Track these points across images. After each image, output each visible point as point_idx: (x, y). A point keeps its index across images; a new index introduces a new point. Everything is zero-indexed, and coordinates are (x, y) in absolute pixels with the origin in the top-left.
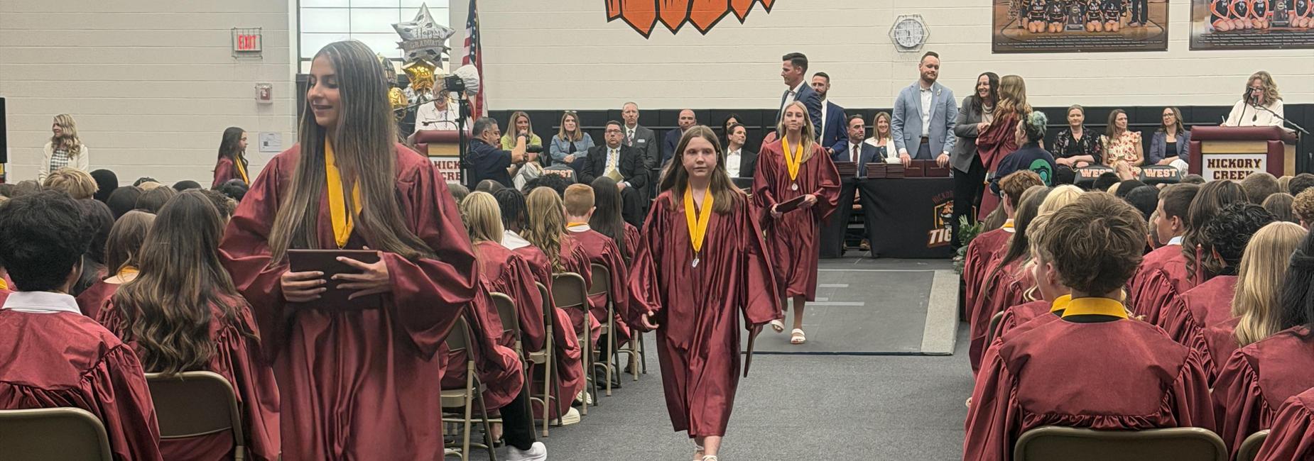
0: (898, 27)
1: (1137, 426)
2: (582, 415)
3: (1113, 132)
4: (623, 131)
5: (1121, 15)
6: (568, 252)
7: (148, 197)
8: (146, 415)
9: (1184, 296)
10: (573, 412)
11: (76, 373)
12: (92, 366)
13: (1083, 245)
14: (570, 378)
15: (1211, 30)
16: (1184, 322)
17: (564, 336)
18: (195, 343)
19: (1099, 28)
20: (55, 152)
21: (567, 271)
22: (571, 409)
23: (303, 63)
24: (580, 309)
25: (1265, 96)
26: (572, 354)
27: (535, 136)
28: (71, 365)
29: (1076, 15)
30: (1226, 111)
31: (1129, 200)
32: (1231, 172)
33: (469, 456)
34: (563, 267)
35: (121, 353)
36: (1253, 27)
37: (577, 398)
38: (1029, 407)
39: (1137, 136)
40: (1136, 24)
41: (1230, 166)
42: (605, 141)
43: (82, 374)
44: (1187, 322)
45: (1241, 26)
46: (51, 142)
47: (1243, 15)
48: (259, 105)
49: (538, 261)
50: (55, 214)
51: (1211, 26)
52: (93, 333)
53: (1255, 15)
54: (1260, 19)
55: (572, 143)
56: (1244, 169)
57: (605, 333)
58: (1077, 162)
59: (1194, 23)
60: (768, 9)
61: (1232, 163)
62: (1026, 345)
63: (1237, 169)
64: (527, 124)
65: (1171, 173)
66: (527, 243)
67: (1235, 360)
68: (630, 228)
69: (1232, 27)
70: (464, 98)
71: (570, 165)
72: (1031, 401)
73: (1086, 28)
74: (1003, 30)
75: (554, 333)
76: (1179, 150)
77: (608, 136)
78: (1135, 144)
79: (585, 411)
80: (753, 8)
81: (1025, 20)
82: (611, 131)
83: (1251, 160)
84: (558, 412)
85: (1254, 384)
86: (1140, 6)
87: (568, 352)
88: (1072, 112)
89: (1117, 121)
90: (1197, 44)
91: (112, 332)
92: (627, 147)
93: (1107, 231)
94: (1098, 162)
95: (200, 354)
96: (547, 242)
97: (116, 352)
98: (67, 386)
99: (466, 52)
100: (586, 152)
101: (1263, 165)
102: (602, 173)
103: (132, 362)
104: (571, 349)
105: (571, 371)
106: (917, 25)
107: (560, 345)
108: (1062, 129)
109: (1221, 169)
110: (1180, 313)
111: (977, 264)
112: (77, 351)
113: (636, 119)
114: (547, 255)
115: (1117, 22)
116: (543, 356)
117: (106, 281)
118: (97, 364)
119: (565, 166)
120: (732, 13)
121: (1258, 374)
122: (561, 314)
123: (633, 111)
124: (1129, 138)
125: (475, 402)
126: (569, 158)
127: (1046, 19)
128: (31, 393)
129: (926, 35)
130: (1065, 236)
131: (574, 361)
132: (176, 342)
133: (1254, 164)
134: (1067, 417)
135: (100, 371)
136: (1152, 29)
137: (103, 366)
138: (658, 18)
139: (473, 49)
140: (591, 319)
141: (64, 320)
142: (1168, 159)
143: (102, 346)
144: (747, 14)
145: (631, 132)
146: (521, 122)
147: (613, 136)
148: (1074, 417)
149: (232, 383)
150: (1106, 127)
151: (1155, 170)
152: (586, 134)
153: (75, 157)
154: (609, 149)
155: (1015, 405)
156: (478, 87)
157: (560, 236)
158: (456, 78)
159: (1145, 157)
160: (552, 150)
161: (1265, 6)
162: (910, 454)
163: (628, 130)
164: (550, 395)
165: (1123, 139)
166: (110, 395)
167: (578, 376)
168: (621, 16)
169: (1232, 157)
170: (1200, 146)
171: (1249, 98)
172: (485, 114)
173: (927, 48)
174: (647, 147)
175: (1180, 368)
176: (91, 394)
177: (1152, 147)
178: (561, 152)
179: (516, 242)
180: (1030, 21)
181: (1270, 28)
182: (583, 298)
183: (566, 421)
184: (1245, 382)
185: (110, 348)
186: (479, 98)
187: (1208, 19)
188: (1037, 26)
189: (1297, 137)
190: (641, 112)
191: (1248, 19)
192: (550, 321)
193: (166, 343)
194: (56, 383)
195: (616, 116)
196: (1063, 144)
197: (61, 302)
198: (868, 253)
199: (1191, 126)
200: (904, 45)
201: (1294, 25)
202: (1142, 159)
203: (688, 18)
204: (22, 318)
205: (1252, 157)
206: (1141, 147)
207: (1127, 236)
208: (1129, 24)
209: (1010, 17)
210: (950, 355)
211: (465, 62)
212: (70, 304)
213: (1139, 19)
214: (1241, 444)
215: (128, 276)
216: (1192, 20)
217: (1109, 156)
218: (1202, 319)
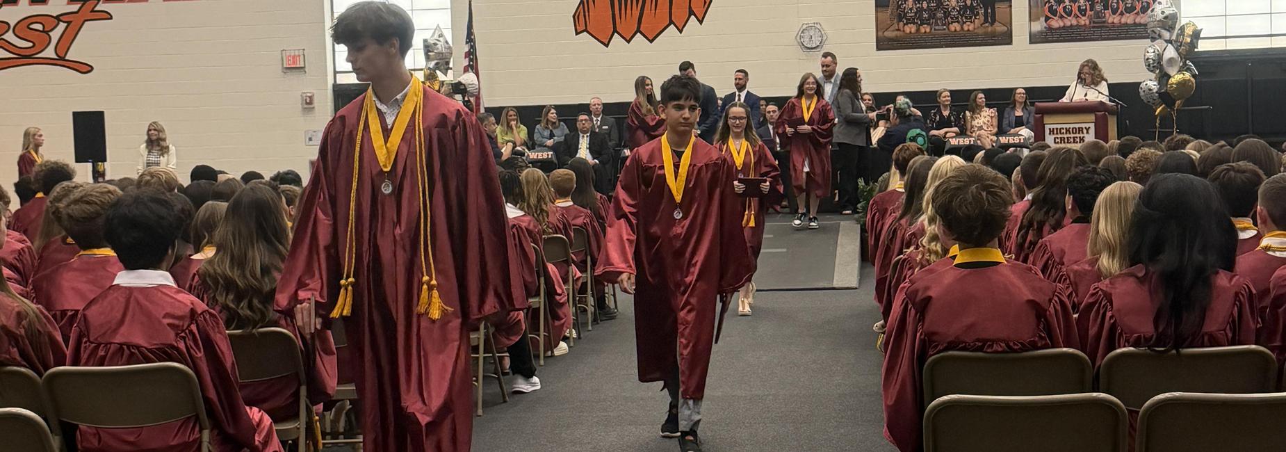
0: (802, 32)
1: (1020, 349)
2: (569, 347)
3: (975, 109)
4: (591, 120)
5: (976, 18)
6: (553, 219)
7: (220, 187)
8: (228, 365)
9: (1046, 241)
10: (563, 345)
11: (172, 334)
12: (185, 328)
13: (966, 208)
14: (559, 319)
15: (1045, 28)
16: (1047, 262)
17: (554, 285)
18: (265, 307)
19: (958, 28)
20: (149, 152)
21: (554, 234)
22: (561, 342)
23: (337, 75)
24: (564, 264)
25: (1093, 79)
26: (560, 299)
27: (522, 126)
28: (168, 328)
29: (941, 19)
30: (1062, 90)
31: (994, 167)
32: (1068, 138)
33: (483, 384)
34: (551, 230)
35: (208, 317)
36: (1077, 25)
37: (566, 334)
38: (935, 338)
39: (992, 112)
40: (987, 25)
41: (1066, 133)
42: (577, 128)
43: (177, 335)
44: (1050, 262)
45: (1068, 24)
46: (145, 145)
47: (1070, 16)
48: (305, 109)
49: (531, 227)
50: (154, 206)
51: (1045, 25)
52: (185, 301)
53: (1080, 15)
54: (1084, 18)
55: (551, 131)
56: (1078, 135)
57: (585, 281)
58: (946, 133)
59: (1032, 23)
60: (701, 22)
61: (1068, 131)
62: (927, 288)
63: (1072, 135)
64: (516, 117)
65: (1020, 139)
66: (522, 213)
67: (1093, 295)
68: (601, 197)
69: (1062, 24)
70: (466, 99)
71: (550, 148)
72: (934, 333)
73: (949, 29)
74: (884, 32)
75: (546, 283)
76: (1025, 121)
77: (580, 124)
78: (992, 117)
79: (572, 344)
80: (689, 21)
81: (901, 24)
82: (582, 120)
83: (1082, 128)
84: (551, 345)
85: (1109, 314)
86: (989, 11)
87: (557, 297)
88: (943, 95)
89: (977, 100)
90: (1035, 39)
91: (199, 298)
92: (595, 132)
93: (984, 194)
94: (963, 133)
95: (271, 315)
96: (537, 211)
97: (204, 316)
98: (165, 344)
99: (466, 62)
100: (563, 137)
101: (1092, 131)
102: (576, 155)
103: (217, 324)
104: (560, 295)
105: (560, 313)
106: (817, 30)
107: (551, 293)
108: (934, 108)
109: (1059, 136)
110: (1043, 255)
111: (876, 217)
112: (173, 317)
113: (601, 110)
114: (538, 221)
115: (973, 24)
116: (538, 302)
117: (192, 257)
118: (189, 326)
119: (547, 149)
120: (672, 25)
121: (1111, 304)
122: (551, 268)
123: (599, 105)
124: (987, 113)
125: (487, 341)
126: (550, 142)
127: (917, 23)
128: (137, 352)
129: (824, 38)
130: (951, 202)
131: (563, 304)
132: (250, 307)
133: (1085, 131)
134: (964, 344)
135: (191, 332)
136: (999, 28)
137: (194, 327)
138: (615, 31)
139: (471, 60)
140: (574, 271)
141: (161, 292)
142: (1017, 129)
143: (193, 311)
144: (684, 26)
145: (597, 121)
146: (511, 116)
147: (584, 124)
148: (969, 345)
149: (296, 336)
150: (967, 105)
151: (1007, 138)
152: (562, 123)
153: (166, 155)
154: (581, 135)
155: (922, 337)
156: (477, 90)
157: (548, 206)
158: (460, 83)
159: (998, 128)
160: (536, 136)
161: (1086, 8)
162: (831, 371)
163: (595, 119)
164: (544, 332)
165: (983, 114)
166: (200, 351)
167: (566, 316)
168: (586, 30)
169: (1068, 126)
170: (1042, 117)
171: (1081, 79)
172: (482, 111)
173: (826, 49)
174: (610, 132)
175: (1050, 300)
176: (185, 350)
177: (1004, 120)
178: (543, 138)
179: (513, 212)
180: (905, 25)
181: (1092, 25)
182: (567, 254)
183: (557, 353)
184: (1101, 312)
185: (199, 313)
186: (478, 98)
187: (1043, 19)
188: (911, 28)
189: (1118, 109)
190: (604, 104)
191: (1074, 18)
192: (542, 273)
193: (242, 308)
194: (155, 342)
195: (585, 108)
196: (935, 119)
197: (159, 278)
198: (787, 210)
199: (1035, 102)
200: (808, 46)
201: (1110, 21)
202: (996, 130)
203: (638, 31)
204: (128, 292)
205: (1083, 126)
206: (997, 120)
207: (1000, 196)
208: (981, 25)
209: (889, 22)
210: (856, 288)
211: (466, 70)
212: (167, 279)
213: (990, 20)
214: (1103, 359)
215: (209, 253)
216: (1030, 20)
217: (972, 127)
218: (1061, 258)
